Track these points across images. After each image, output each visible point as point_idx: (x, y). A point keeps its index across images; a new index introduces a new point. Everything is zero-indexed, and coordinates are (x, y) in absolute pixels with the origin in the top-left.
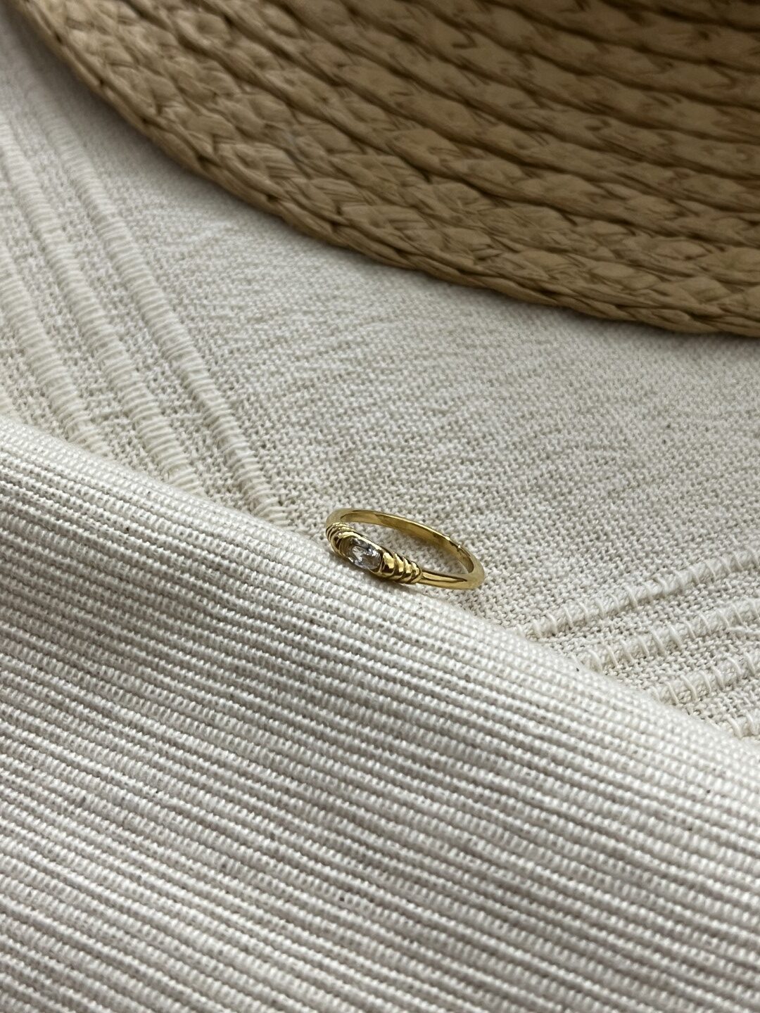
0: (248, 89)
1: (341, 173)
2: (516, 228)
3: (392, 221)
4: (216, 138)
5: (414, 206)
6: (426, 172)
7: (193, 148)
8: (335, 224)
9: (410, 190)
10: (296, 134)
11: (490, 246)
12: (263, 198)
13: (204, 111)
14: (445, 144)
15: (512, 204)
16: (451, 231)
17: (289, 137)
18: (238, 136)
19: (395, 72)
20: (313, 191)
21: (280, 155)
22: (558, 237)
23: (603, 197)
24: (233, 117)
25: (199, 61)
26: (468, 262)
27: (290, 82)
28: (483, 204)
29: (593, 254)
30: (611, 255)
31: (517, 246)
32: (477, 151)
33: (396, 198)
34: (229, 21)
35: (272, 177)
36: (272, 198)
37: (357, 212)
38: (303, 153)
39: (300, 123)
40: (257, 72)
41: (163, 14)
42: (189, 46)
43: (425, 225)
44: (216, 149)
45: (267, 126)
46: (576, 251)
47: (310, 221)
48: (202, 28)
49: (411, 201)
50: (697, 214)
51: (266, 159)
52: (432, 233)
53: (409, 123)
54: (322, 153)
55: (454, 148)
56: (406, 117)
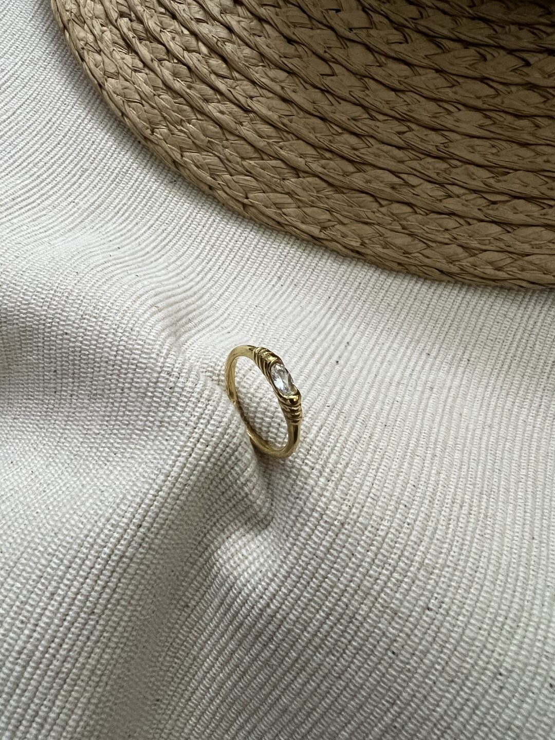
0: (199, 117)
1: (249, 173)
2: (347, 208)
3: (275, 204)
4: (182, 150)
5: (288, 193)
6: (296, 171)
7: (170, 156)
8: (244, 205)
9: (287, 182)
10: (225, 147)
11: (329, 220)
12: (206, 189)
13: (176, 131)
14: (310, 151)
15: (345, 191)
16: (309, 210)
17: (220, 148)
18: (194, 147)
19: (284, 100)
20: (232, 184)
21: (216, 161)
22: (370, 215)
23: (401, 185)
24: (190, 135)
25: (174, 98)
26: (315, 231)
27: (222, 112)
28: (329, 192)
29: (389, 227)
30: (399, 228)
31: (345, 221)
32: (328, 155)
33: (278, 189)
34: (189, 68)
35: (211, 175)
36: (211, 188)
37: (256, 198)
38: (228, 160)
39: (227, 140)
40: (204, 105)
41: (156, 64)
42: (169, 88)
43: (294, 205)
44: (182, 156)
45: (209, 141)
46: (379, 224)
47: (231, 203)
48: (175, 75)
49: (287, 190)
50: (458, 196)
51: (208, 164)
52: (298, 211)
53: (289, 136)
54: (239, 160)
55: (315, 153)
56: (288, 132)
